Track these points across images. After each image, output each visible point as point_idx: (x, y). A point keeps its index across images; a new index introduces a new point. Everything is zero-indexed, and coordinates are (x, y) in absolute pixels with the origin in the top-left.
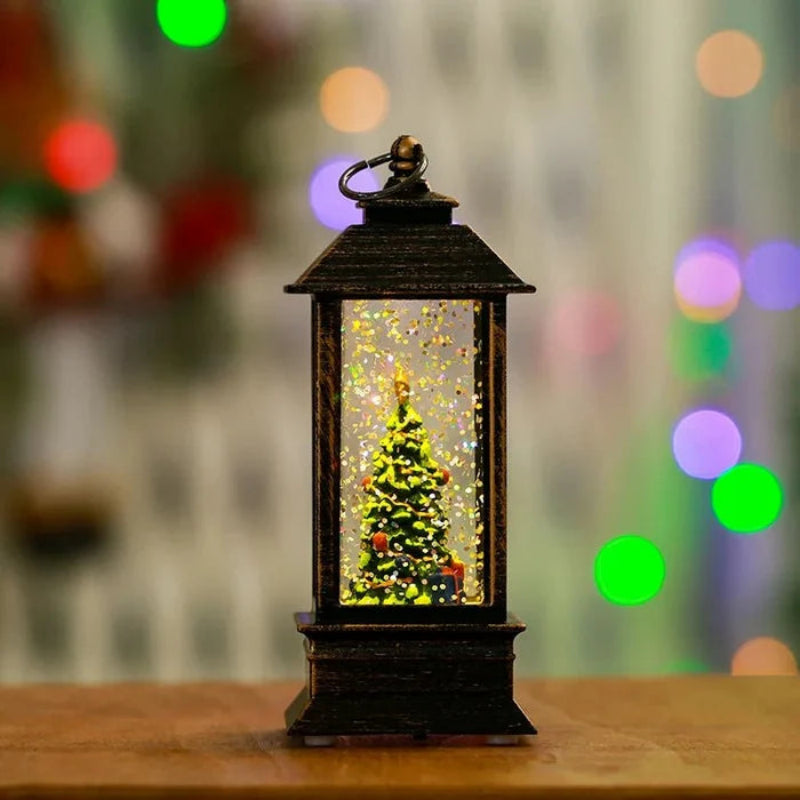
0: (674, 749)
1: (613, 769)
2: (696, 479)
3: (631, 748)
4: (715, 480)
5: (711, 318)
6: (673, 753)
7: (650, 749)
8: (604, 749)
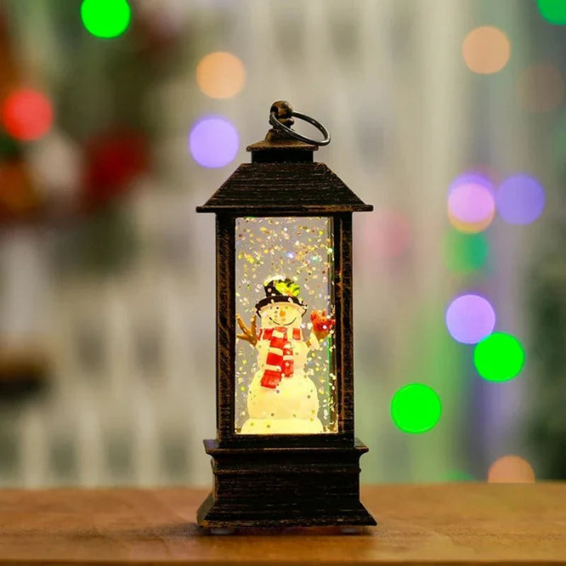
0: (448, 535)
1: (402, 549)
2: (462, 344)
3: (417, 534)
4: (476, 345)
5: (474, 230)
6: (447, 538)
7: (429, 535)
8: (398, 535)
